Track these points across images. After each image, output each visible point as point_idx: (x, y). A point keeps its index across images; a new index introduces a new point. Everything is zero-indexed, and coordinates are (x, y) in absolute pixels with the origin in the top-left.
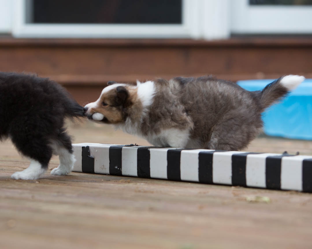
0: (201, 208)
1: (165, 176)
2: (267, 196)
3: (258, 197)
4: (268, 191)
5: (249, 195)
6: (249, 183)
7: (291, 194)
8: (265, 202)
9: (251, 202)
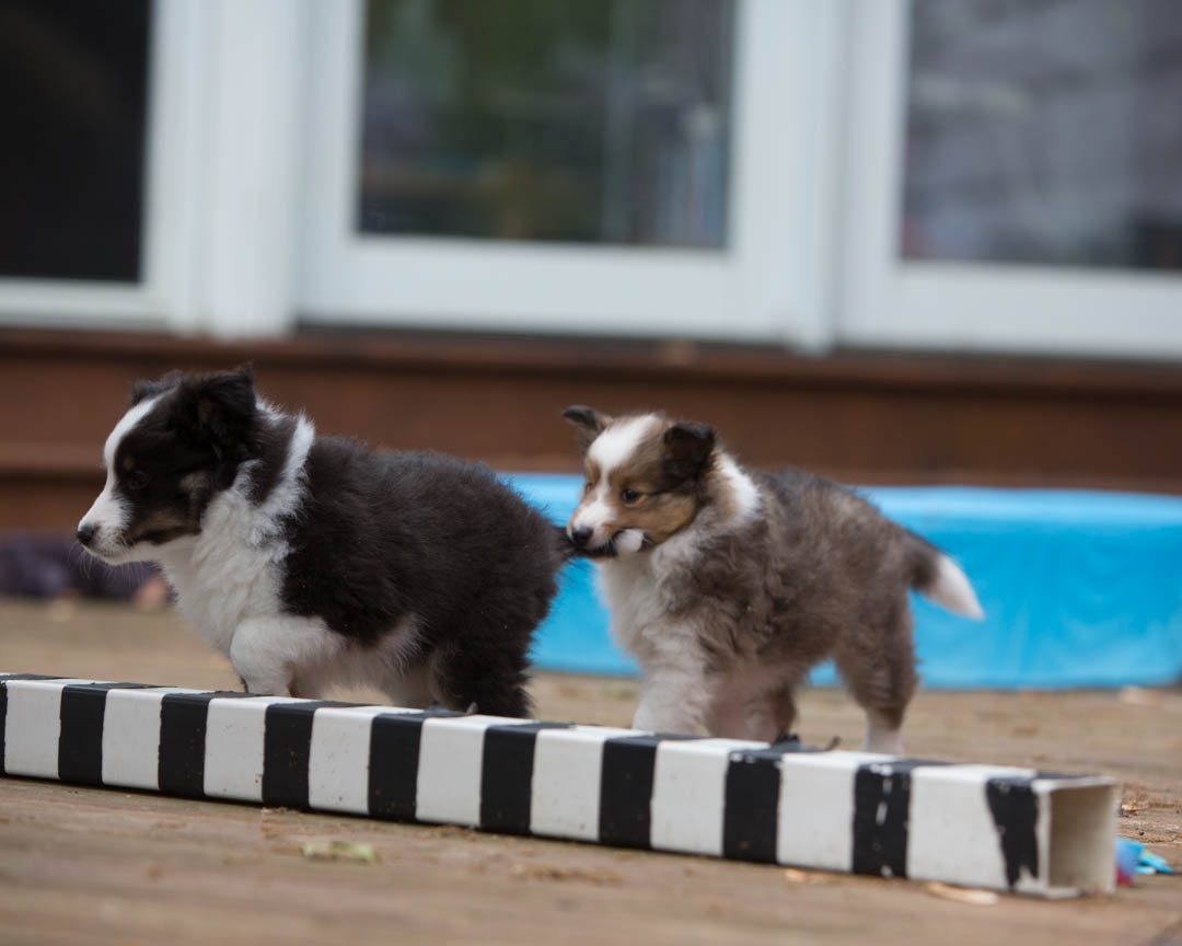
0: (155, 874)
1: (52, 770)
2: (366, 843)
3: (336, 844)
4: (373, 825)
5: (314, 838)
6: (316, 798)
7: (445, 835)
8: (362, 861)
9: (316, 857)
